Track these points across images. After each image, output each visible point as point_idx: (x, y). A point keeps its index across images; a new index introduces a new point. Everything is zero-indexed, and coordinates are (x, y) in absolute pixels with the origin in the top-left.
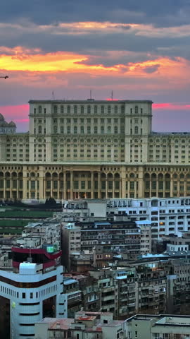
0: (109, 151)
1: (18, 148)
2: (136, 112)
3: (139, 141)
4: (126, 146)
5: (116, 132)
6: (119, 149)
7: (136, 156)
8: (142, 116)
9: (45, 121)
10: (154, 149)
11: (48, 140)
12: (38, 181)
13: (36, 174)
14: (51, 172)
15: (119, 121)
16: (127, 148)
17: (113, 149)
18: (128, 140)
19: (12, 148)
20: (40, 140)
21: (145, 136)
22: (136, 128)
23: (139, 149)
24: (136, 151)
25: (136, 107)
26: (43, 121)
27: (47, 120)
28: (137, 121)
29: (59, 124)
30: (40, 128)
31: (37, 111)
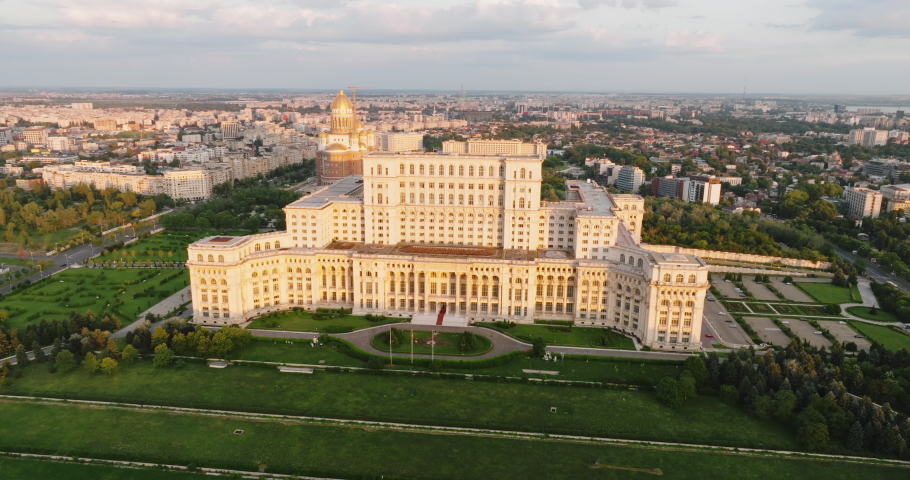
0: (481, 230)
1: (350, 222)
2: (523, 176)
3: (526, 220)
4: (506, 224)
5: (491, 204)
6: (495, 227)
7: (520, 240)
8: (531, 182)
9: (387, 187)
10: (547, 228)
11: (393, 213)
12: (376, 284)
13: (374, 273)
14: (397, 272)
15: (496, 187)
17: (486, 226)
18: (507, 217)
19: (341, 221)
20: (380, 214)
22: (522, 199)
23: (525, 231)
24: (521, 233)
25: (522, 169)
26: (384, 187)
27: (389, 184)
28: (523, 190)
29: (408, 190)
30: (380, 196)
31: (375, 171)
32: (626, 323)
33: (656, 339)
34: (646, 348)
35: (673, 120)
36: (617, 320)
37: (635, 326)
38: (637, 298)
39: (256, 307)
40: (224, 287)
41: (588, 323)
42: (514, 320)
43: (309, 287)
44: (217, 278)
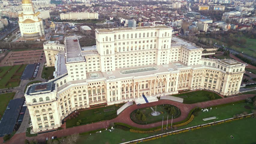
0: (147, 59)
1: (92, 63)
3: (166, 53)
5: (151, 48)
6: (153, 57)
7: (163, 61)
8: (169, 38)
10: (171, 55)
11: (114, 57)
12: (117, 91)
13: (116, 86)
14: (126, 84)
15: (154, 41)
16: (159, 56)
17: (149, 57)
18: (159, 53)
20: (108, 58)
21: (169, 49)
22: (165, 45)
24: (164, 58)
25: (166, 33)
26: (109, 46)
27: (111, 45)
28: (165, 41)
29: (118, 46)
30: (107, 51)
31: (105, 40)
33: (227, 92)
34: (225, 96)
37: (214, 88)
39: (63, 114)
40: (50, 112)
41: (195, 89)
42: (171, 94)
43: (85, 98)
44: (46, 108)
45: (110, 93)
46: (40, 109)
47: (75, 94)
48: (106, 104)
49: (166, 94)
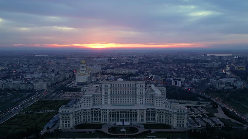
0: (131, 100)
1: (98, 99)
2: (141, 87)
3: (142, 97)
4: (137, 98)
5: (133, 93)
6: (134, 99)
7: (141, 102)
8: (143, 88)
9: (108, 90)
10: (147, 99)
11: (109, 96)
12: (107, 115)
13: (106, 112)
14: (112, 112)
15: (134, 89)
16: (137, 99)
17: (132, 99)
18: (138, 96)
19: (95, 99)
20: (106, 97)
21: (144, 95)
22: (141, 92)
23: (142, 100)
24: (141, 100)
25: (141, 85)
26: (107, 90)
27: (108, 89)
28: (141, 90)
29: (113, 91)
30: (106, 92)
31: (105, 86)
32: (168, 122)
33: (176, 126)
34: (174, 129)
35: (164, 60)
36: (166, 121)
37: (171, 123)
38: (171, 116)
39: (76, 123)
40: (69, 119)
41: (159, 122)
42: (141, 122)
43: (89, 117)
44: (67, 116)
45: (103, 116)
46: (64, 116)
47: (84, 114)
48: (100, 123)
49: (137, 122)
